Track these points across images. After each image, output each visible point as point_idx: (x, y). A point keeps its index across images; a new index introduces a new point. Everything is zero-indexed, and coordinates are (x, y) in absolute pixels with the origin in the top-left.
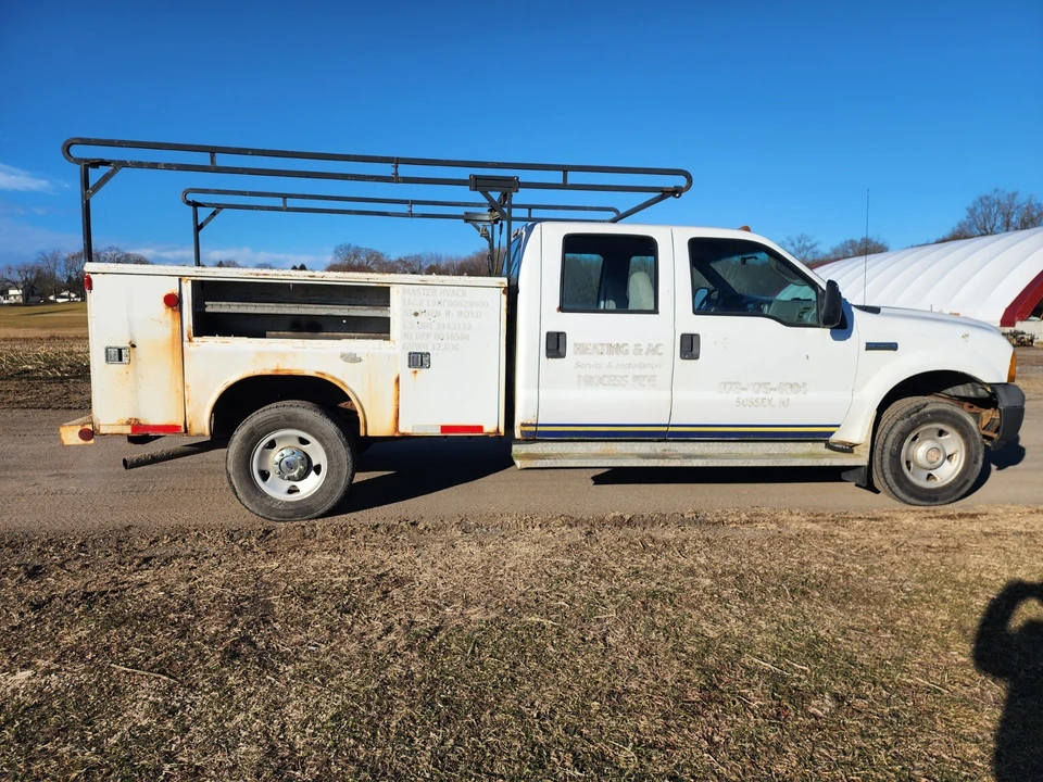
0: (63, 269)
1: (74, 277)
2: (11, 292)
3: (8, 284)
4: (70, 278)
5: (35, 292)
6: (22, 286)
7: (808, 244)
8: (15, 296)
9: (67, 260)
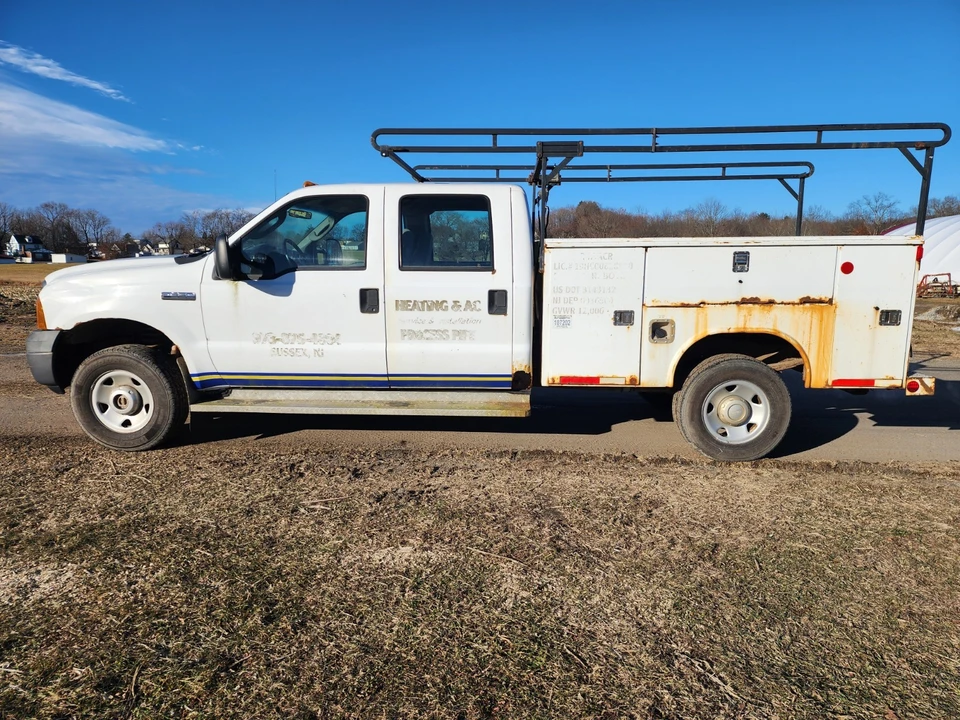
0: (200, 227)
1: (209, 234)
2: (161, 246)
3: (158, 239)
4: (205, 233)
5: (180, 246)
6: (169, 241)
7: (886, 203)
8: (163, 249)
9: (204, 219)
